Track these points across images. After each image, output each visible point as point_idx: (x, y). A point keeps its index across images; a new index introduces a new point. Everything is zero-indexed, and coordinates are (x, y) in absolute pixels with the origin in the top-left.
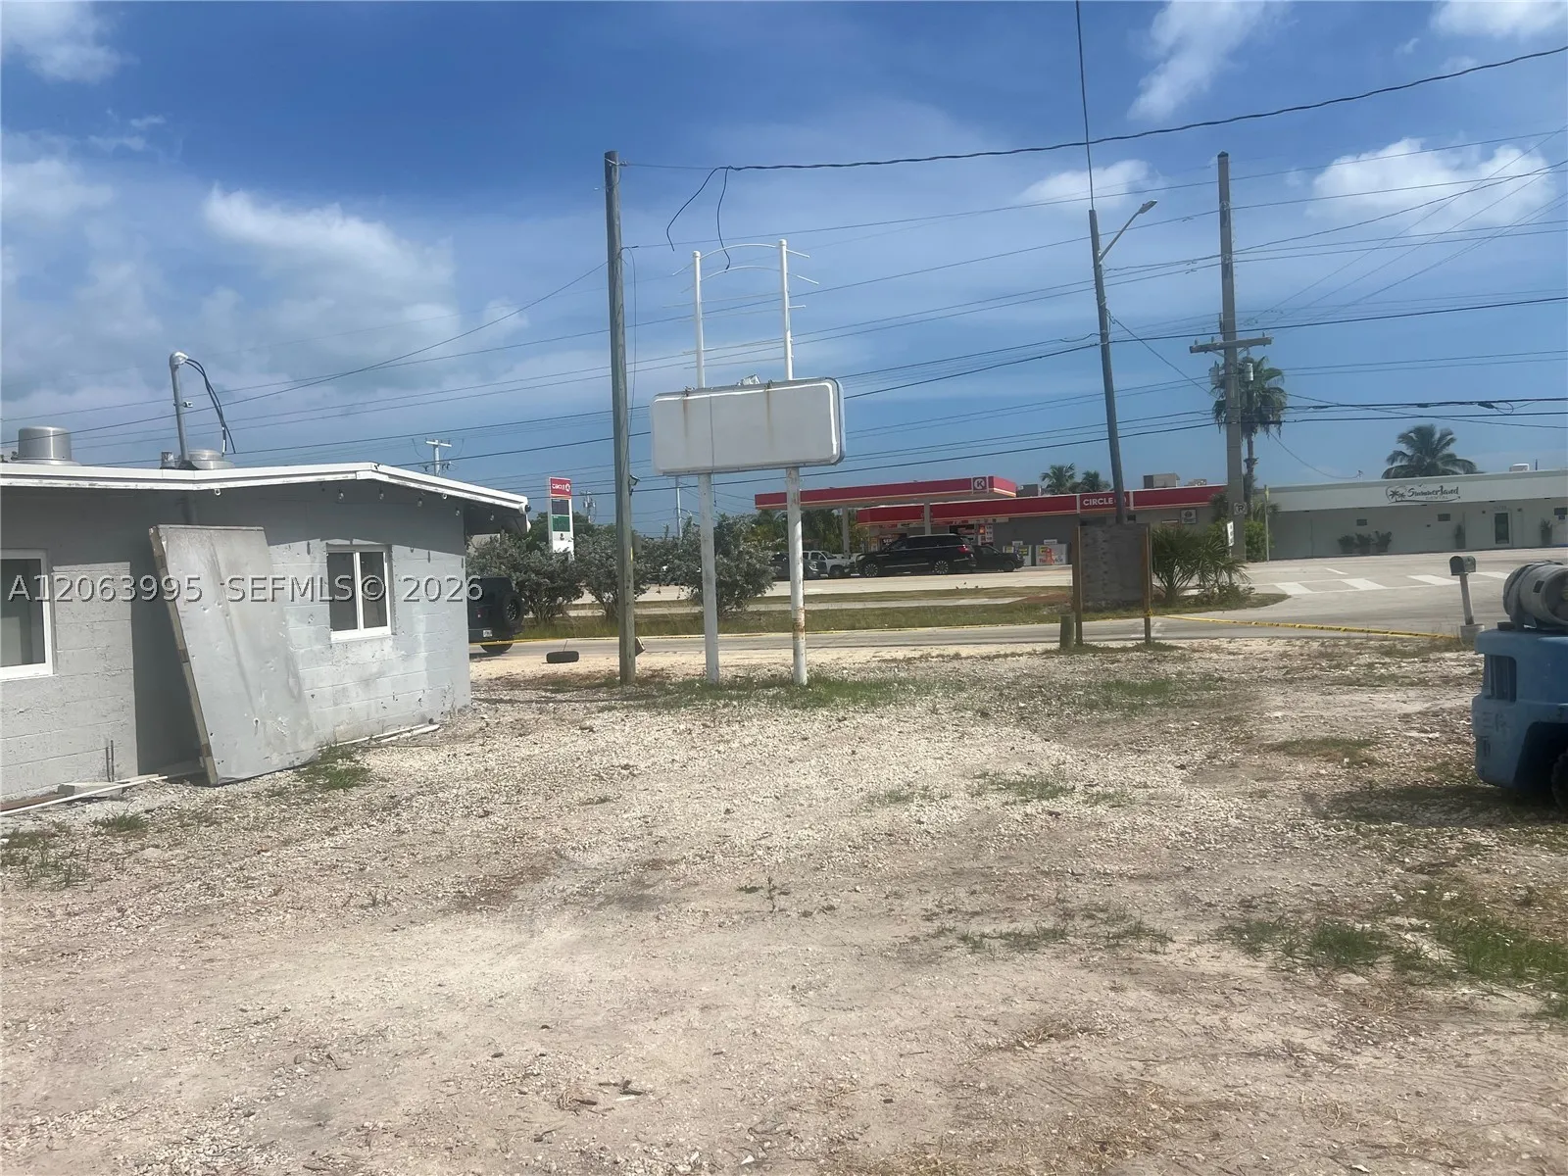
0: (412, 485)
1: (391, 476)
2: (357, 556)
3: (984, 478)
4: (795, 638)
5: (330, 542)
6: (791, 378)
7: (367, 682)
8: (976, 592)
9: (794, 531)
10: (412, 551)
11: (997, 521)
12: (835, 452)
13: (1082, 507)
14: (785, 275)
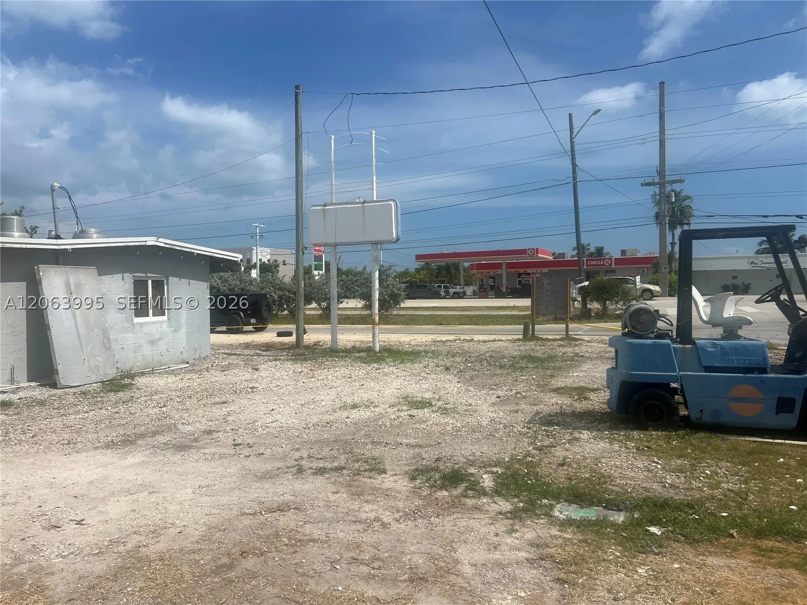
0: (177, 248)
1: (165, 243)
2: (150, 282)
3: (533, 249)
4: (373, 328)
5: (135, 275)
6: (375, 199)
7: (152, 343)
8: (514, 308)
9: (374, 275)
10: (180, 280)
11: (543, 271)
12: (394, 236)
13: (587, 265)
14: (374, 148)
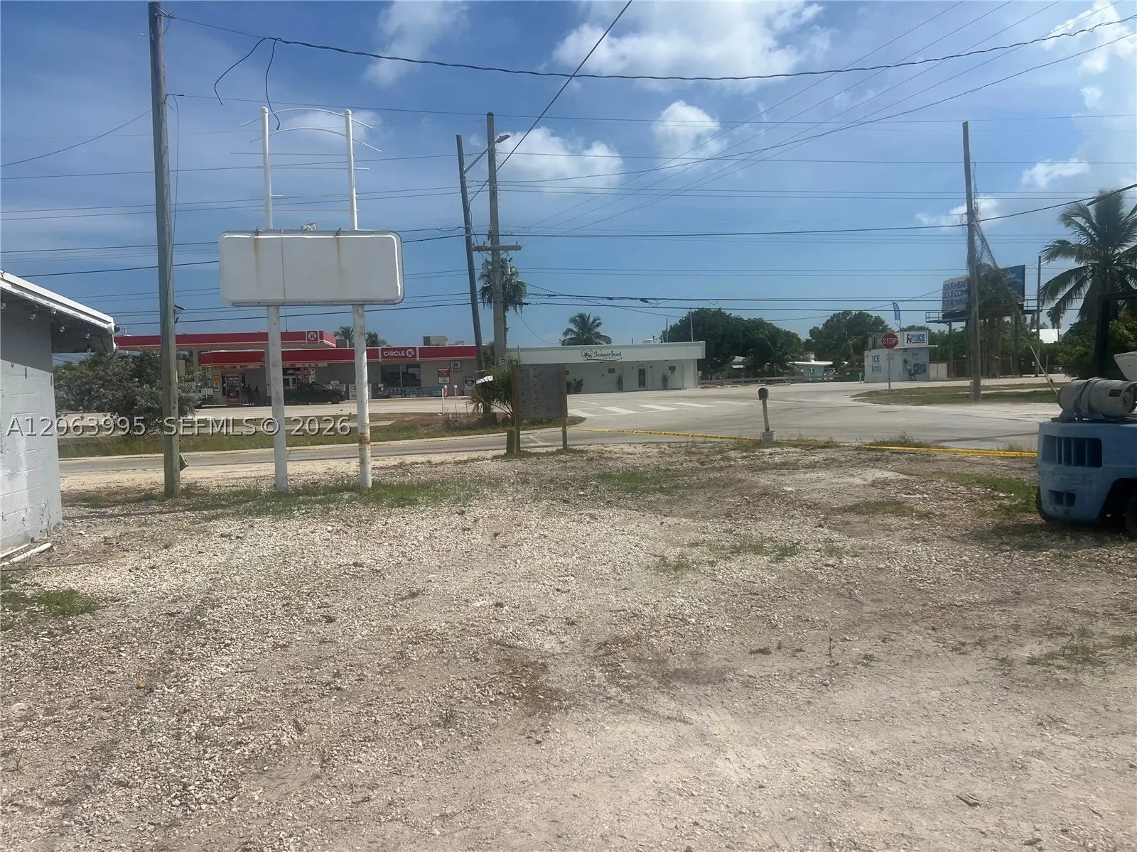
0: (30, 297)
1: (14, 286)
3: (316, 332)
6: (356, 229)
11: (319, 366)
12: (399, 293)
13: (383, 357)
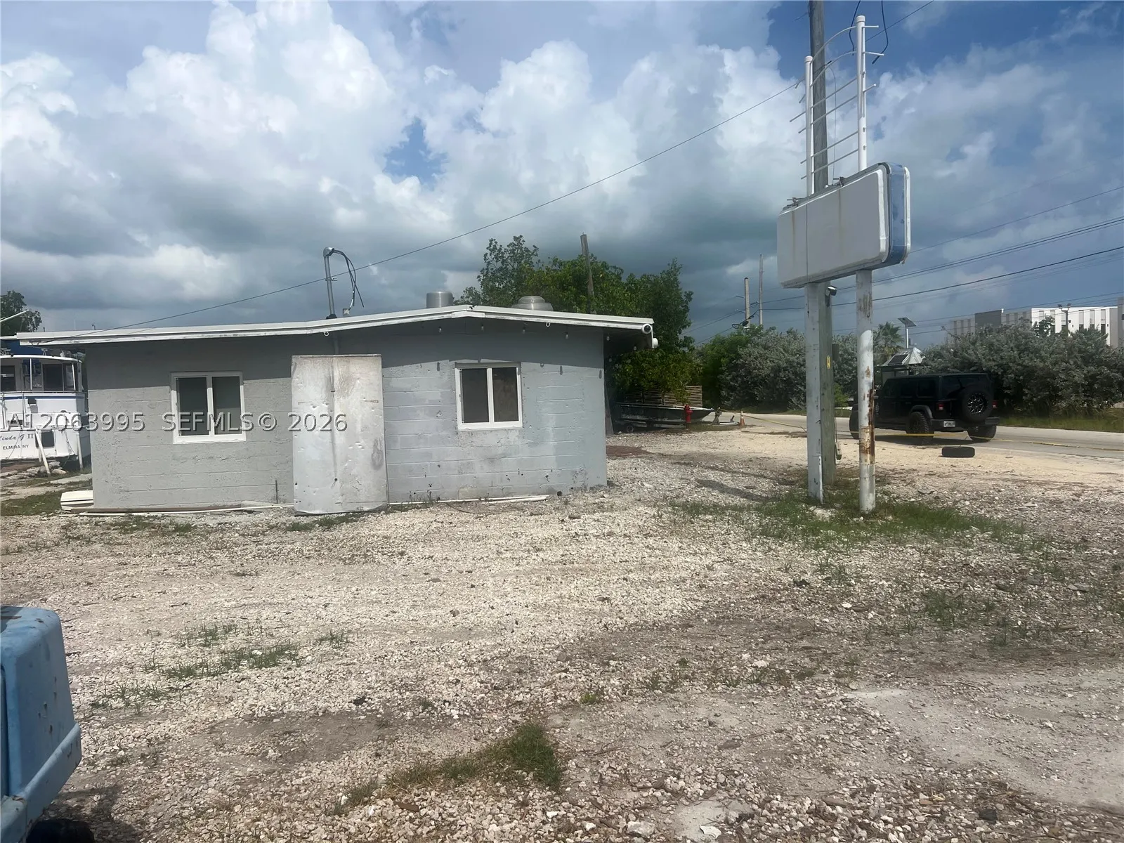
2: (489, 372)
5: (458, 362)
7: (492, 460)
10: (541, 366)
12: (884, 252)
